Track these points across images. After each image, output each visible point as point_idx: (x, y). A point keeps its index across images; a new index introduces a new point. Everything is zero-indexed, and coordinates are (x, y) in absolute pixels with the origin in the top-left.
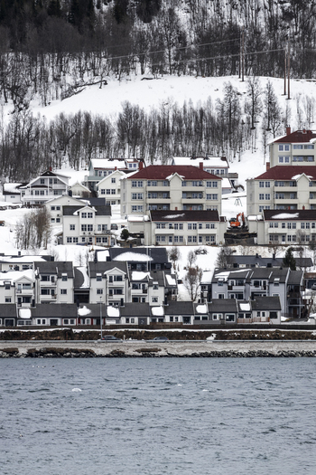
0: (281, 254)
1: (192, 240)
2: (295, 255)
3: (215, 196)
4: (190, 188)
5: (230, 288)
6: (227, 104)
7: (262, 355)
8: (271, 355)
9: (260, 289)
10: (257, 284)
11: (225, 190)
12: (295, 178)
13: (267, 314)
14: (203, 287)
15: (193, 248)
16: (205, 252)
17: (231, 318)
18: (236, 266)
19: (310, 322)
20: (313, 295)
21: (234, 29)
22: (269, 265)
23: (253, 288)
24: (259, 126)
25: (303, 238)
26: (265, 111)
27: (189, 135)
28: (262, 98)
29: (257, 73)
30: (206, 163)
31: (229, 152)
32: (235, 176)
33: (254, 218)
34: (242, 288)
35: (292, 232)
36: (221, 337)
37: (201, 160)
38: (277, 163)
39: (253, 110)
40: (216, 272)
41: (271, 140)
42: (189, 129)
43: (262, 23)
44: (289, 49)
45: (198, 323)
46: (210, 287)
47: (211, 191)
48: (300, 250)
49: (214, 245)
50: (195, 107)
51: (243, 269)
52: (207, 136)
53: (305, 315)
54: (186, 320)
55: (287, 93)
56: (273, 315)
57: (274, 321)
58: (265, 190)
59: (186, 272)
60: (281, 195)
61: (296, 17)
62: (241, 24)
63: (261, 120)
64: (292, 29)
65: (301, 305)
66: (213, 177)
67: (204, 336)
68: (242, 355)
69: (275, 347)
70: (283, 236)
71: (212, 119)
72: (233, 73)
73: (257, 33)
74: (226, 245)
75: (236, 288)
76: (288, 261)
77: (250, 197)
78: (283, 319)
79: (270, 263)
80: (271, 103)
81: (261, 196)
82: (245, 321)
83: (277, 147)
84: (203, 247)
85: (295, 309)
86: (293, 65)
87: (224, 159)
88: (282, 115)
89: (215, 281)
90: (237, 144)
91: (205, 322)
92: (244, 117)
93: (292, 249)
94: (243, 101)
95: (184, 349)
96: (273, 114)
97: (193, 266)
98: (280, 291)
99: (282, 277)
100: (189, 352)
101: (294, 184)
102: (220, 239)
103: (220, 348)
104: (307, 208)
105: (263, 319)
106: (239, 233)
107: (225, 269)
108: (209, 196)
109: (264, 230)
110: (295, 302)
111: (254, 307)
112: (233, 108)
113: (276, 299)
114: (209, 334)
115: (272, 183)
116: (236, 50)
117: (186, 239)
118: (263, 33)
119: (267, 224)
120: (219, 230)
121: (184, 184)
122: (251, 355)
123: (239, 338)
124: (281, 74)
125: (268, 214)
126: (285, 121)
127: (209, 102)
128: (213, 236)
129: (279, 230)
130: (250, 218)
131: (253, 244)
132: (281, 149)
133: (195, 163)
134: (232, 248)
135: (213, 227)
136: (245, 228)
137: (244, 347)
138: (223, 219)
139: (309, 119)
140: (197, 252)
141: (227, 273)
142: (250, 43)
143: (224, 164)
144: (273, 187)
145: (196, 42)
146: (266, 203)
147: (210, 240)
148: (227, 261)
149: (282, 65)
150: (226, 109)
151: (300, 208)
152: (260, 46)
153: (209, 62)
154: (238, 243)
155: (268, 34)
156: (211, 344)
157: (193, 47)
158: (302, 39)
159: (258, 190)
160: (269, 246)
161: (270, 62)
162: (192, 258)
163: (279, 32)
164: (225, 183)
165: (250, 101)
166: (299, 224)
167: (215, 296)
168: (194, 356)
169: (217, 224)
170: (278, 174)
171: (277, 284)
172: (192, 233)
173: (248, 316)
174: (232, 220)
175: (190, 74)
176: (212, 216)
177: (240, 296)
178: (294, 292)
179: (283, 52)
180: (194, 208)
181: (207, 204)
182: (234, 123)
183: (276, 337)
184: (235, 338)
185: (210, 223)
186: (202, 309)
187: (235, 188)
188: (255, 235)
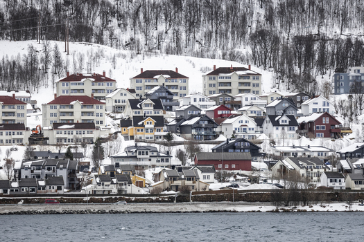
0: (64, 150)
1: (8, 142)
2: (73, 151)
3: (23, 115)
4: (7, 109)
5: (32, 171)
6: (30, 58)
7: (53, 213)
8: (58, 213)
9: (51, 172)
10: (49, 169)
11: (29, 111)
12: (72, 103)
13: (56, 187)
14: (15, 171)
15: (9, 147)
16: (16, 149)
17: (33, 190)
18: (36, 158)
19: (82, 192)
20: (84, 175)
21: (33, 11)
22: (57, 157)
23: (46, 172)
24: (50, 71)
25: (77, 140)
26: (54, 62)
27: (6, 77)
28: (52, 54)
29: (48, 38)
30: (17, 94)
31: (31, 88)
32: (35, 102)
33: (47, 128)
34: (40, 172)
35: (71, 137)
36: (27, 202)
37: (13, 92)
38: (61, 94)
39: (46, 61)
40: (23, 162)
41: (57, 80)
42: (6, 73)
43: (51, 8)
44: (68, 24)
45: (12, 193)
46: (20, 171)
47: (20, 111)
48: (76, 148)
49: (22, 145)
50: (10, 59)
51: (40, 160)
52: (18, 77)
53: (79, 188)
54: (5, 191)
55: (67, 51)
56: (59, 188)
57: (60, 192)
58: (54, 111)
59: (5, 162)
60: (64, 114)
61: (72, 4)
62: (38, 8)
63: (51, 67)
64: (70, 11)
65: (76, 182)
66: (21, 103)
67: (16, 201)
68: (40, 213)
69: (60, 208)
70: (65, 139)
71: (20, 67)
72: (33, 38)
73: (48, 13)
74: (29, 145)
75: (36, 172)
76: (69, 155)
77: (45, 115)
78: (66, 190)
79: (57, 156)
80: (57, 57)
81: (51, 115)
82: (42, 192)
83: (61, 84)
84: (15, 146)
85: (73, 184)
86: (71, 33)
87: (28, 92)
88: (64, 64)
89: (23, 167)
90: (36, 82)
91: (17, 193)
92: (40, 66)
93: (71, 147)
94: (40, 56)
95: (4, 209)
96: (58, 64)
97: (9, 158)
98: (63, 173)
99: (65, 164)
100: (7, 211)
101: (72, 107)
102: (26, 141)
103: (26, 208)
104: (80, 122)
105: (53, 190)
106: (37, 138)
107: (29, 160)
108: (19, 115)
109: (53, 136)
110: (73, 180)
111: (47, 183)
112: (34, 60)
113: (61, 178)
114: (20, 200)
115: (58, 106)
116: (35, 24)
117: (4, 141)
118: (52, 14)
119: (55, 131)
120: (25, 136)
121: (3, 107)
122: (46, 213)
123: (38, 202)
124: (63, 39)
125: (56, 126)
126: (66, 68)
127: (19, 57)
128: (21, 140)
129: (63, 136)
130: (44, 128)
131: (46, 144)
132: (63, 85)
133: (10, 94)
134: (34, 147)
135: (21, 134)
136: (41, 134)
137: (41, 208)
138: (27, 129)
139: (81, 67)
140: (12, 150)
141: (30, 162)
142: (44, 20)
143: (28, 95)
144: (59, 109)
145: (10, 19)
146: (54, 119)
147: (20, 141)
148: (30, 155)
149: (64, 33)
150: (29, 61)
151: (75, 122)
152: (50, 21)
153: (18, 32)
154: (37, 144)
155: (55, 14)
156: (21, 206)
157: (8, 22)
158: (76, 17)
159: (49, 111)
160: (57, 145)
161: (56, 31)
162: (8, 153)
163: (62, 13)
164: (29, 106)
165: (44, 55)
166: (75, 132)
167: (23, 176)
168: (10, 213)
169: (24, 132)
170: (61, 101)
171: (61, 169)
172: (8, 137)
173: (44, 189)
174: (33, 130)
175: (7, 39)
176: (21, 127)
177: (39, 176)
178: (72, 173)
179: (64, 25)
180: (10, 122)
181: (18, 120)
182: (34, 70)
183: (61, 202)
184: (36, 202)
185: (20, 131)
186: (15, 185)
187: (35, 109)
188: (48, 139)
